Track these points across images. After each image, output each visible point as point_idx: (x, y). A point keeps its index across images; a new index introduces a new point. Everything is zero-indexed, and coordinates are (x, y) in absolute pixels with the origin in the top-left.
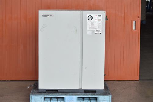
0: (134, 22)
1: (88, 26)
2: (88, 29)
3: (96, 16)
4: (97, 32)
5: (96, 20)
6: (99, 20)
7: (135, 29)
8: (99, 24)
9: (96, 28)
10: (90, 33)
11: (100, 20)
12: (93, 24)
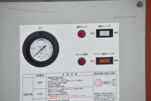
3: (82, 34)
5: (82, 62)
6: (99, 61)
11: (110, 61)
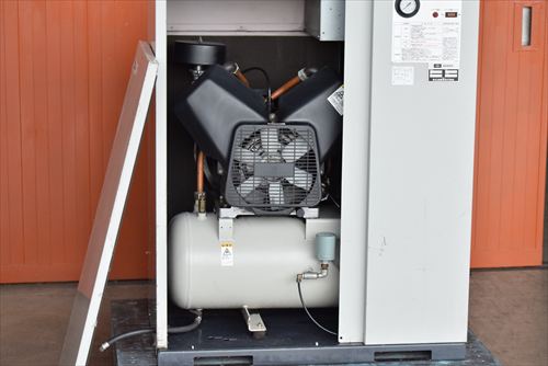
0: (525, 12)
1: (397, 46)
2: (396, 59)
4: (441, 74)
5: (435, 15)
6: (447, 15)
7: (529, 44)
8: (450, 35)
9: (435, 54)
10: (404, 78)
11: (455, 15)
12: (421, 36)
